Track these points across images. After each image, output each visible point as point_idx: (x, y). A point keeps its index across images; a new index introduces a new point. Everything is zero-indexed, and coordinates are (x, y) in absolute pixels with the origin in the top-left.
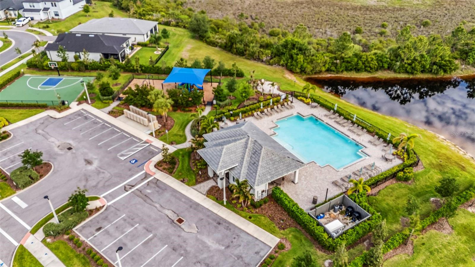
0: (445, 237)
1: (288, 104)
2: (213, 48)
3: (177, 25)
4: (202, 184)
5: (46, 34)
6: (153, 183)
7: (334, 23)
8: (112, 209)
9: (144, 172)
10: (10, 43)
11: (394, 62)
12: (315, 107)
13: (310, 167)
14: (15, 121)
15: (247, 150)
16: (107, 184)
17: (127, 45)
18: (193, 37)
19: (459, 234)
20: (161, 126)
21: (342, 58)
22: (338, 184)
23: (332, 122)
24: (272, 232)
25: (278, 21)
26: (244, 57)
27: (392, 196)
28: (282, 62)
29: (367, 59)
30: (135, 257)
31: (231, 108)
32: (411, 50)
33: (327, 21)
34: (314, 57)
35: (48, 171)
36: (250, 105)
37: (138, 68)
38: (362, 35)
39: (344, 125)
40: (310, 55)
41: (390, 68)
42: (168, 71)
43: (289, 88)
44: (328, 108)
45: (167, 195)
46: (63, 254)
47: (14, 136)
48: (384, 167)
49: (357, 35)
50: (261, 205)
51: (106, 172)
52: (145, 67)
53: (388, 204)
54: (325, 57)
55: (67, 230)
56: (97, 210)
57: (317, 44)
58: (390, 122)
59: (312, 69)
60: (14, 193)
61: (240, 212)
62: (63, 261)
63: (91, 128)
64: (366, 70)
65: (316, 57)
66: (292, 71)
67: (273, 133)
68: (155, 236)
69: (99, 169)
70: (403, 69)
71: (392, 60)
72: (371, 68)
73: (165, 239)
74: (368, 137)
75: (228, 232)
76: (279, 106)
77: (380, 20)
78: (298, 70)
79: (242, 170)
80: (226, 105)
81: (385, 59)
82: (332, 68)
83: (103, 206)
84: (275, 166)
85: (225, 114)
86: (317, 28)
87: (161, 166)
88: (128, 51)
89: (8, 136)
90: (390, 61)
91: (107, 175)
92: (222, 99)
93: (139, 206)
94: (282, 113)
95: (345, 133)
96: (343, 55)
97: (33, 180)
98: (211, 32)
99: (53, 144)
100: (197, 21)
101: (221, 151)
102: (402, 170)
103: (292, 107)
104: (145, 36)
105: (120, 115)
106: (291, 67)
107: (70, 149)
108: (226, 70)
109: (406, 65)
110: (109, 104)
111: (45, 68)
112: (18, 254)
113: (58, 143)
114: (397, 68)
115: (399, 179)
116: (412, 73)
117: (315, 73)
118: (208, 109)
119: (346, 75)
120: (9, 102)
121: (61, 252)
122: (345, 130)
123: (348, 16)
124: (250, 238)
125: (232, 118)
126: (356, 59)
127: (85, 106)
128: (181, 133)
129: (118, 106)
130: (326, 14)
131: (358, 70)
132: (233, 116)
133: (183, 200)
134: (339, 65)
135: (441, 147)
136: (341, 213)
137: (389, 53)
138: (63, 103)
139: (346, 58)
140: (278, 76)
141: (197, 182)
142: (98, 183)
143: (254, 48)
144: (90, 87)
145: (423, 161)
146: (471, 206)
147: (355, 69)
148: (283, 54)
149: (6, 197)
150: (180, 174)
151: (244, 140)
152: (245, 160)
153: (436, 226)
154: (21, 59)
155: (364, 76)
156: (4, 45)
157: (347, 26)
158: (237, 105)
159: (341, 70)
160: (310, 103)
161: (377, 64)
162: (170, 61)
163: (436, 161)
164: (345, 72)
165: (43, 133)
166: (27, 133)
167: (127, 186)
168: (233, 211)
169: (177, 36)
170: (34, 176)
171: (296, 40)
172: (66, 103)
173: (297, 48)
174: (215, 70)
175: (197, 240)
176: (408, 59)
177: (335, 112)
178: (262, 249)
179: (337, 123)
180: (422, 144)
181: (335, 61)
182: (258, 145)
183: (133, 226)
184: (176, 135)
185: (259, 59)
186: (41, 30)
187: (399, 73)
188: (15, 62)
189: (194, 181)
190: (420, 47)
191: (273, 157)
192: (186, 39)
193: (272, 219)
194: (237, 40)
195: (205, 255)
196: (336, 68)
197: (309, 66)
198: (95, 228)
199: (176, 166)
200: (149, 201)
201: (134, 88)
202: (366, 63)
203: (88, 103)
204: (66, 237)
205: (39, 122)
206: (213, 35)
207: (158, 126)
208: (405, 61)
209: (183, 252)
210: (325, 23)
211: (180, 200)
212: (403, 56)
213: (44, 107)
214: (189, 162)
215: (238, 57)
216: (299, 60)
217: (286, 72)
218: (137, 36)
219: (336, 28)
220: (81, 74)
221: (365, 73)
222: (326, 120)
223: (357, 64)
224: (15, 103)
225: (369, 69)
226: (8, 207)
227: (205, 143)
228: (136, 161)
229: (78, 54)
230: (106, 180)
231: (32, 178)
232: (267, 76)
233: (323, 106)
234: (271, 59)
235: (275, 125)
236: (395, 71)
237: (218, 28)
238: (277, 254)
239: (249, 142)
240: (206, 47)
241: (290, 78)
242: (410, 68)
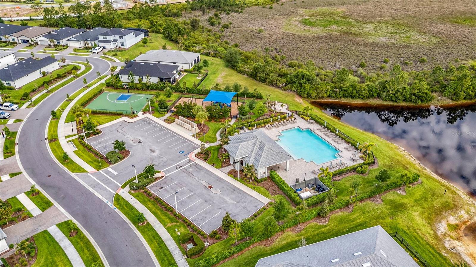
0: (376, 205)
1: (292, 120)
2: (242, 75)
3: (215, 56)
4: (225, 168)
5: (116, 61)
6: (194, 165)
7: (345, 57)
8: (168, 178)
9: (188, 158)
10: (90, 67)
11: (382, 92)
12: (312, 123)
13: (299, 162)
14: (104, 123)
15: (255, 146)
16: (165, 164)
17: (176, 72)
18: (227, 66)
19: (386, 204)
20: (200, 131)
21: (341, 87)
22: (315, 173)
23: (321, 134)
24: (267, 196)
25: (298, 54)
26: (265, 83)
27: (350, 182)
28: (293, 89)
29: (360, 89)
30: (183, 203)
31: (250, 120)
32: (394, 83)
33: (339, 55)
34: (319, 86)
35: (128, 155)
36: (264, 119)
37: (185, 89)
38: (365, 68)
39: (330, 136)
40: (316, 84)
41: (379, 96)
42: (206, 93)
43: (296, 108)
44: (321, 124)
45: (203, 173)
46: (141, 199)
47: (103, 133)
48: (350, 164)
49: (360, 68)
50: (262, 182)
51: (164, 158)
52: (190, 89)
53: (345, 186)
54: (327, 86)
55: (143, 187)
56: (160, 178)
57: (325, 75)
58: (365, 136)
59: (316, 95)
60: (109, 166)
61: (248, 185)
62: (142, 203)
63: (152, 130)
64: (359, 98)
65: (320, 85)
66: (300, 96)
67: (277, 139)
68: (195, 194)
69: (160, 155)
70: (389, 98)
71: (381, 91)
72: (364, 96)
73: (201, 196)
74: (345, 145)
75: (240, 195)
76: (285, 121)
77: (385, 56)
78: (306, 96)
79: (251, 158)
80: (246, 119)
81: (375, 90)
82: (332, 95)
83: (164, 176)
84: (272, 158)
85: (245, 125)
86: (329, 62)
87: (199, 156)
88: (177, 76)
89: (100, 132)
90: (378, 91)
91: (165, 159)
92: (244, 114)
93: (185, 178)
94: (287, 126)
95: (329, 142)
96: (342, 85)
97: (120, 159)
98: (241, 63)
99: (129, 139)
100: (231, 54)
101: (238, 146)
102: (361, 166)
103: (294, 122)
104: (190, 65)
105: (172, 123)
106: (300, 93)
107: (140, 142)
108: (249, 93)
109: (391, 95)
110: (164, 115)
111: (119, 87)
112: (116, 197)
113: (132, 139)
114: (384, 96)
115: (358, 172)
116: (396, 102)
117: (319, 98)
118: (233, 121)
119: (343, 100)
120: (98, 110)
121: (140, 198)
122: (329, 140)
123: (358, 51)
124: (253, 199)
125: (250, 128)
126: (351, 89)
127: (148, 115)
128: (213, 136)
129: (170, 116)
130: (340, 49)
131: (353, 97)
132: (250, 126)
133: (213, 176)
134: (338, 93)
135: (397, 155)
136: (313, 189)
137: (378, 85)
138: (134, 113)
139: (344, 88)
140: (289, 99)
141: (222, 166)
142: (159, 163)
143: (273, 77)
144: (152, 102)
145: (379, 163)
146: (400, 190)
147: (351, 96)
148: (295, 82)
149: (104, 168)
150: (212, 161)
151: (254, 141)
152: (253, 152)
153: (372, 199)
154: (100, 80)
155: (358, 102)
156: (86, 68)
157: (355, 60)
158: (255, 119)
159: (339, 97)
160: (309, 120)
161: (368, 93)
162: (208, 85)
163: (388, 163)
164: (343, 98)
165: (122, 131)
166: (111, 131)
167: (177, 166)
168: (244, 184)
169: (214, 65)
170: (120, 157)
171: (305, 72)
172: (136, 112)
173: (305, 79)
174: (241, 93)
175: (220, 197)
176: (392, 91)
177: (325, 127)
178: (259, 205)
179: (325, 134)
180: (383, 152)
181: (335, 90)
182: (263, 144)
183: (181, 188)
184: (210, 137)
185: (276, 86)
186: (112, 58)
187: (386, 101)
188: (96, 82)
189: (220, 165)
190: (402, 81)
191: (272, 151)
192: (221, 68)
193: (268, 189)
194: (260, 71)
195: (224, 205)
196: (335, 95)
197: (314, 93)
198: (159, 188)
199: (209, 156)
200: (191, 175)
201: (182, 104)
202: (360, 92)
203: (150, 113)
204: (142, 191)
205: (118, 124)
206: (243, 65)
207: (198, 131)
208: (391, 92)
209: (211, 203)
210: (337, 57)
211: (211, 176)
212: (388, 88)
213: (121, 115)
214: (218, 155)
215: (260, 83)
216: (306, 88)
217: (296, 96)
218: (184, 65)
219: (345, 62)
220: (144, 92)
221: (359, 99)
222: (318, 132)
223: (352, 93)
224: (102, 111)
225: (362, 97)
226: (106, 174)
227: (229, 142)
228: (183, 152)
229: (141, 77)
230: (164, 162)
231: (119, 158)
232: (281, 99)
233: (318, 122)
234: (286, 86)
235: (280, 134)
236: (383, 99)
237: (247, 60)
238: (267, 207)
239: (257, 142)
240: (236, 74)
241: (298, 101)
242: (394, 98)
